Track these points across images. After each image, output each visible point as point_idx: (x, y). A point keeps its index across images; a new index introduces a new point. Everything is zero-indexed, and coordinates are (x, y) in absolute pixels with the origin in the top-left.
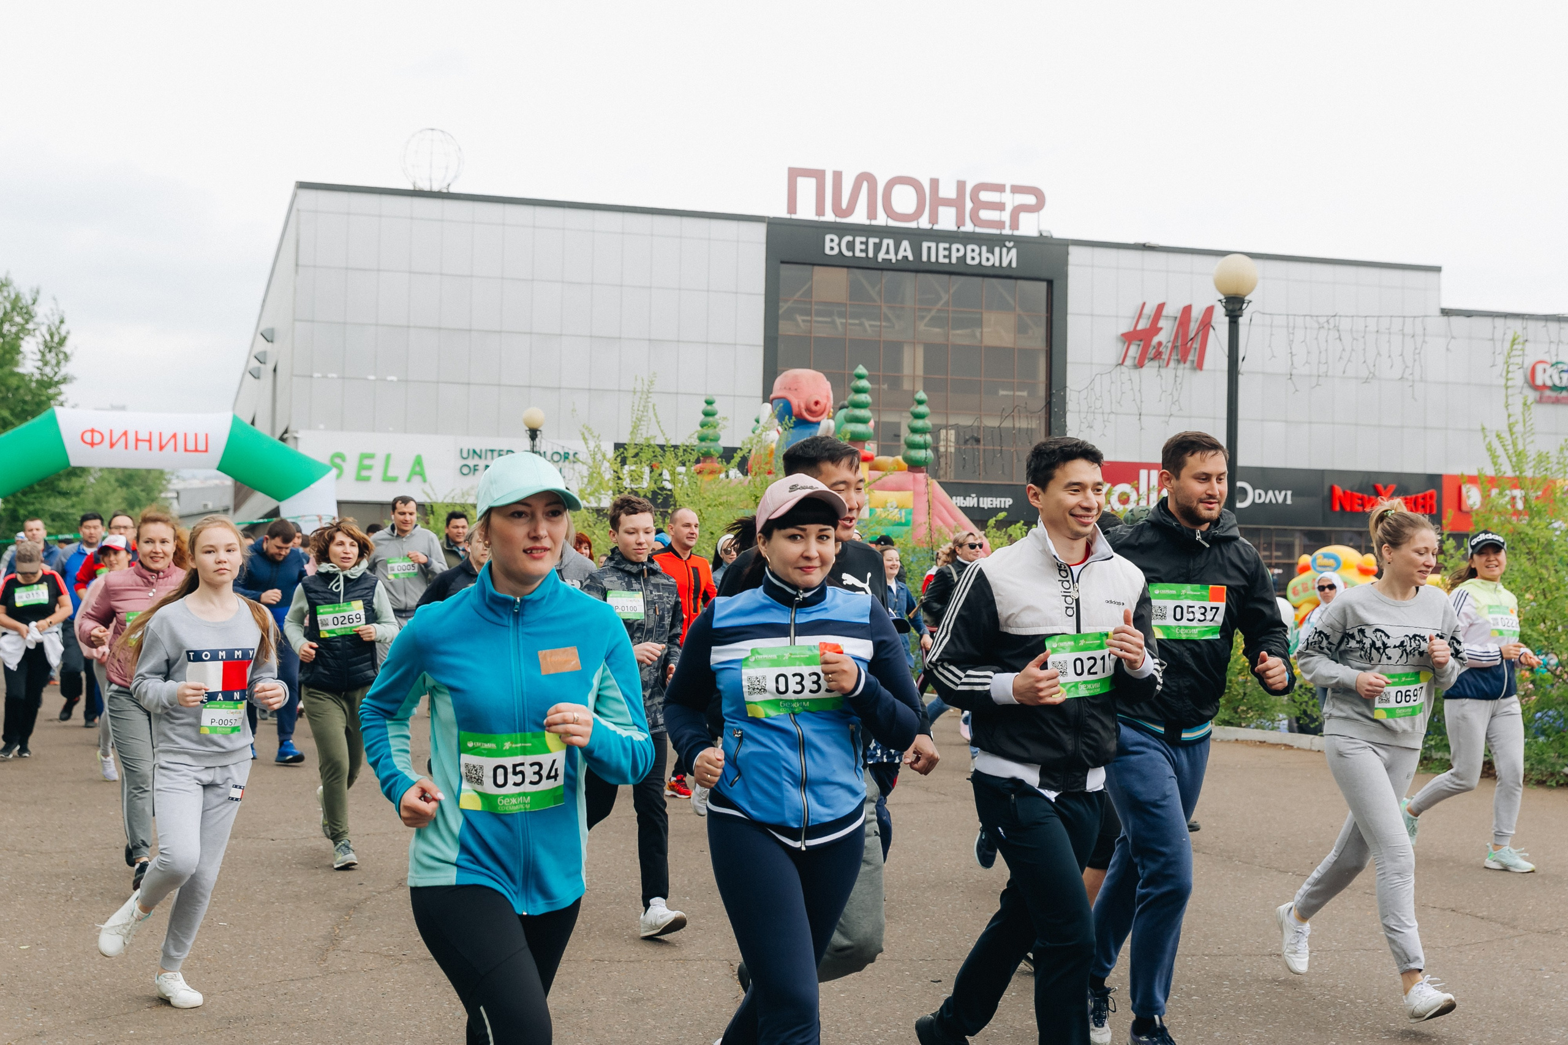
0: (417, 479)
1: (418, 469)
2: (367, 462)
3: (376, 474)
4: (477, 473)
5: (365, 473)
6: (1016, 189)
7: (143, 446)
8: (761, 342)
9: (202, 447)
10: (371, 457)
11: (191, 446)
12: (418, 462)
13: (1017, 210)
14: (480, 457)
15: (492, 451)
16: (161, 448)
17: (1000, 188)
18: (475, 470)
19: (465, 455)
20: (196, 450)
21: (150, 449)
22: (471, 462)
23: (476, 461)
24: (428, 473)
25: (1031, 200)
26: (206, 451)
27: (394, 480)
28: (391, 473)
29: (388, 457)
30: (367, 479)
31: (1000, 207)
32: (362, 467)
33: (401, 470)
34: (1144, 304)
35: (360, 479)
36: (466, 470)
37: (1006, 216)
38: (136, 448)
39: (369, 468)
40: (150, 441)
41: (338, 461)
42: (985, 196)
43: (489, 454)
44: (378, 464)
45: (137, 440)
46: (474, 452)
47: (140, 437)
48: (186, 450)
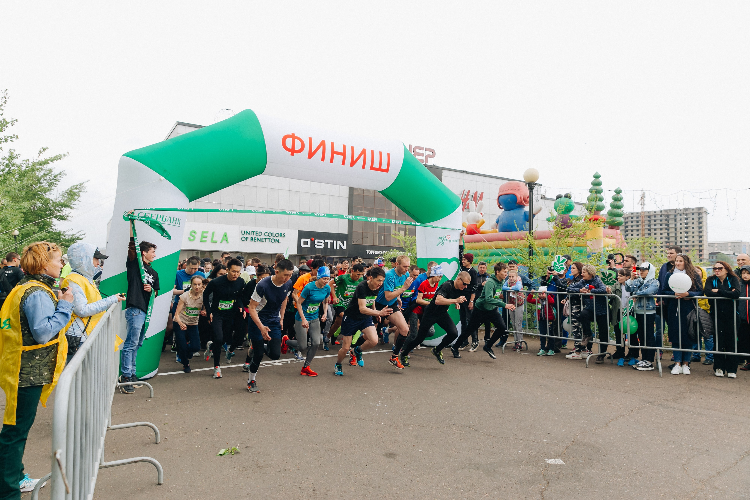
0: (225, 242)
1: (225, 238)
2: (205, 235)
3: (209, 239)
4: (247, 240)
5: (204, 239)
6: (427, 149)
7: (338, 159)
8: (348, 196)
9: (384, 167)
10: (207, 233)
11: (376, 165)
12: (225, 235)
13: (427, 157)
14: (249, 234)
15: (253, 232)
16: (353, 163)
17: (422, 149)
18: (247, 239)
19: (243, 233)
20: (380, 169)
21: (343, 163)
22: (245, 236)
23: (248, 235)
24: (229, 240)
25: (431, 153)
26: (387, 171)
27: (216, 242)
28: (215, 239)
29: (213, 233)
30: (205, 242)
31: (422, 155)
32: (202, 237)
33: (218, 238)
34: (464, 190)
35: (202, 241)
36: (243, 239)
37: (424, 158)
38: (332, 161)
39: (206, 237)
40: (344, 154)
41: (193, 234)
42: (418, 151)
43: (252, 233)
44: (209, 236)
45: (333, 153)
46: (247, 232)
47: (336, 150)
48: (372, 168)
